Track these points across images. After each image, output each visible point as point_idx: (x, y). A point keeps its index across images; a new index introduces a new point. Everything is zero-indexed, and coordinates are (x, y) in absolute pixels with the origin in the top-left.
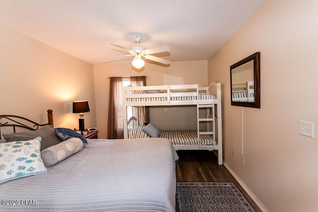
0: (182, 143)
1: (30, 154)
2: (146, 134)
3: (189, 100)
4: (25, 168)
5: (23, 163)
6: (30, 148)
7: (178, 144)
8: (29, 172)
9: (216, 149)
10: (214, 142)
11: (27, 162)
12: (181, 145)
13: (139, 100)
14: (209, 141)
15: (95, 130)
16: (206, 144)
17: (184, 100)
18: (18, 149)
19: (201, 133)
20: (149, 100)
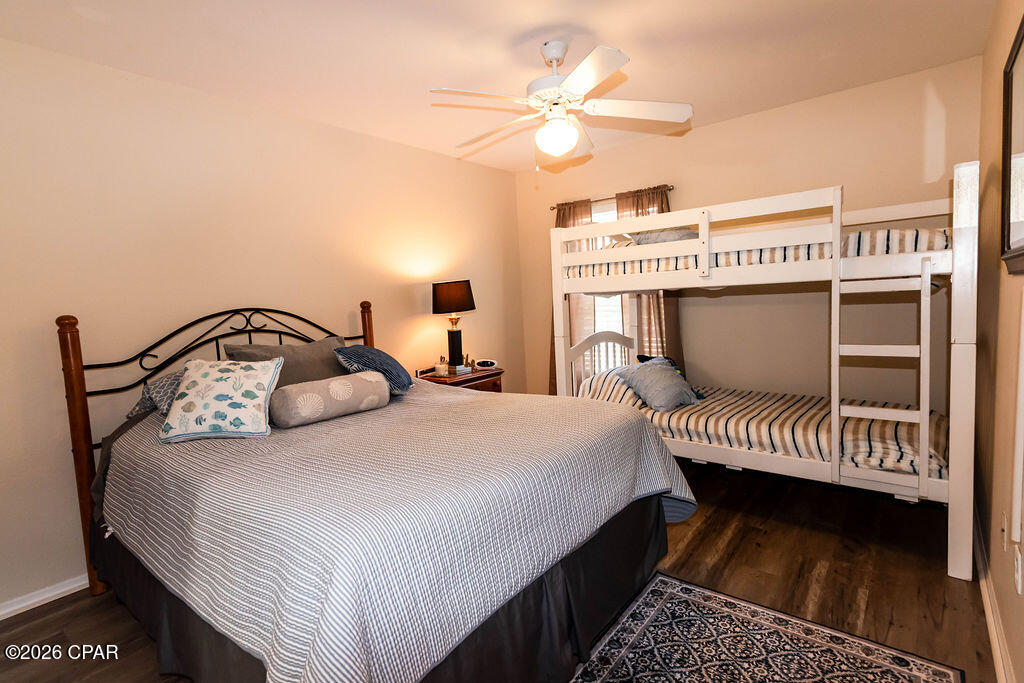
0: (761, 444)
1: (243, 390)
2: (630, 392)
3: (796, 259)
4: (226, 417)
5: (223, 406)
6: (247, 377)
7: (740, 444)
8: (233, 428)
9: (933, 496)
10: (923, 462)
11: (231, 405)
12: (756, 450)
13: (601, 272)
14: (894, 455)
15: (493, 368)
16: (874, 461)
17: (772, 261)
18: (225, 375)
19: (849, 411)
20: (633, 267)
